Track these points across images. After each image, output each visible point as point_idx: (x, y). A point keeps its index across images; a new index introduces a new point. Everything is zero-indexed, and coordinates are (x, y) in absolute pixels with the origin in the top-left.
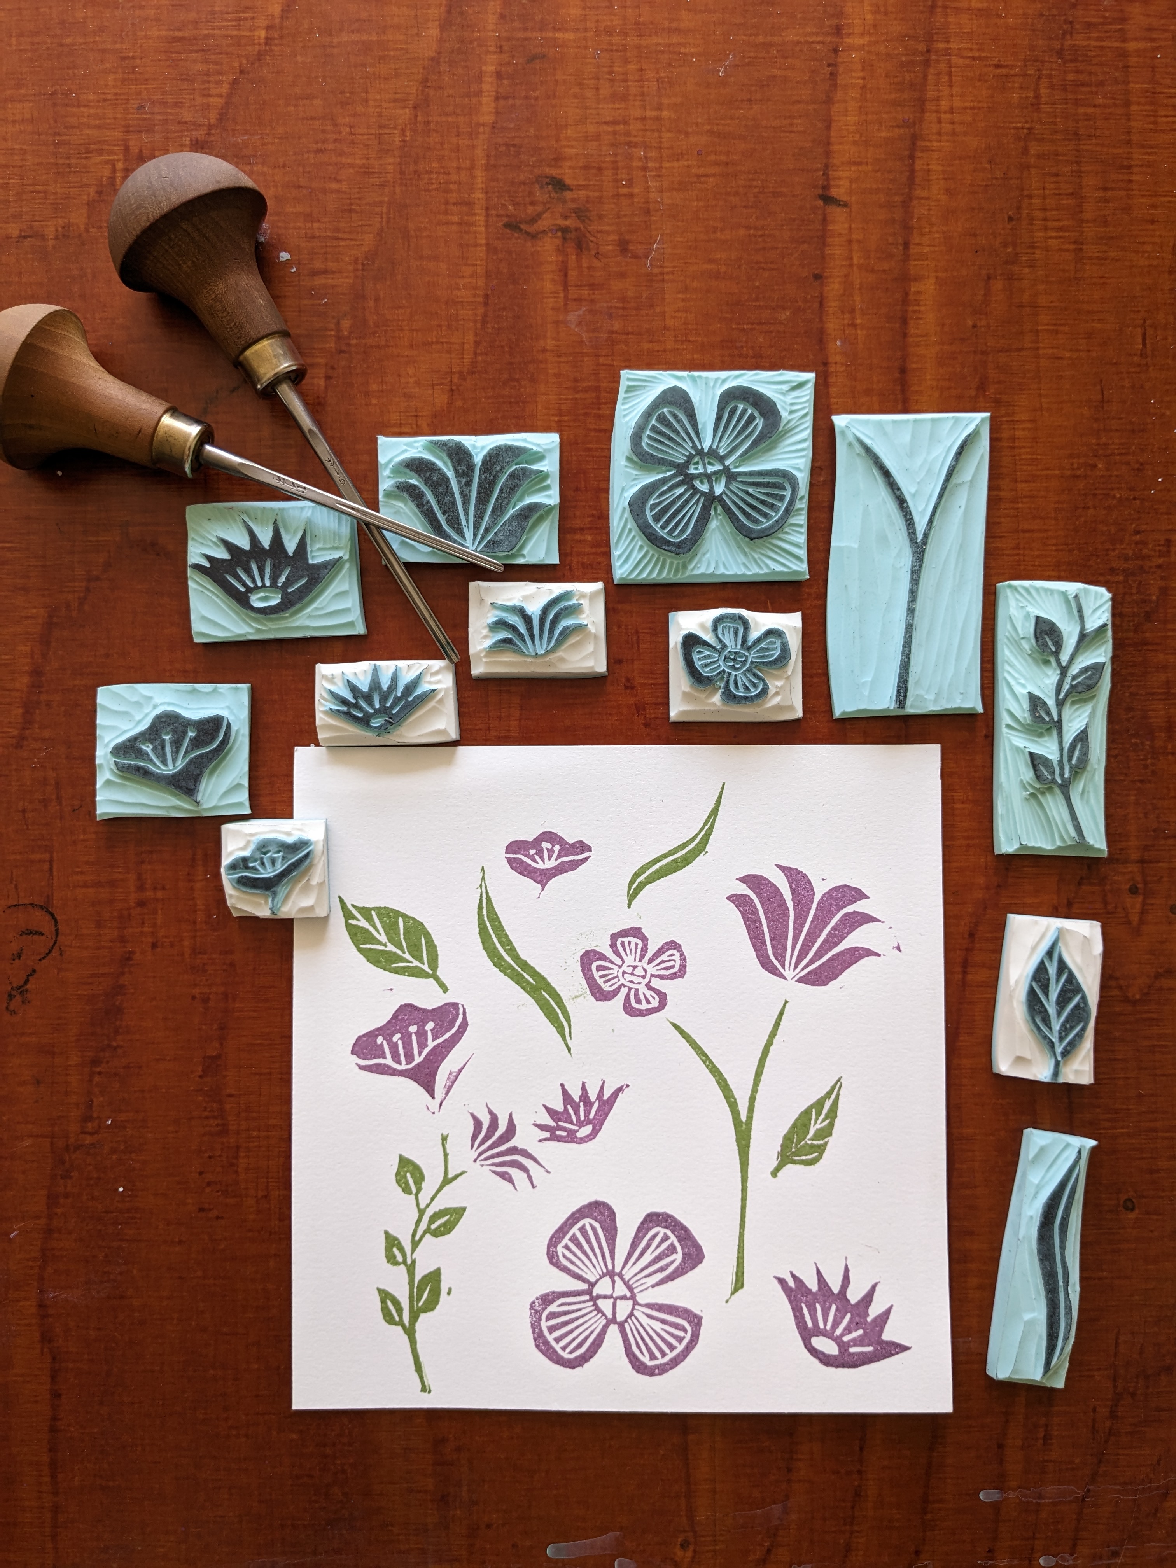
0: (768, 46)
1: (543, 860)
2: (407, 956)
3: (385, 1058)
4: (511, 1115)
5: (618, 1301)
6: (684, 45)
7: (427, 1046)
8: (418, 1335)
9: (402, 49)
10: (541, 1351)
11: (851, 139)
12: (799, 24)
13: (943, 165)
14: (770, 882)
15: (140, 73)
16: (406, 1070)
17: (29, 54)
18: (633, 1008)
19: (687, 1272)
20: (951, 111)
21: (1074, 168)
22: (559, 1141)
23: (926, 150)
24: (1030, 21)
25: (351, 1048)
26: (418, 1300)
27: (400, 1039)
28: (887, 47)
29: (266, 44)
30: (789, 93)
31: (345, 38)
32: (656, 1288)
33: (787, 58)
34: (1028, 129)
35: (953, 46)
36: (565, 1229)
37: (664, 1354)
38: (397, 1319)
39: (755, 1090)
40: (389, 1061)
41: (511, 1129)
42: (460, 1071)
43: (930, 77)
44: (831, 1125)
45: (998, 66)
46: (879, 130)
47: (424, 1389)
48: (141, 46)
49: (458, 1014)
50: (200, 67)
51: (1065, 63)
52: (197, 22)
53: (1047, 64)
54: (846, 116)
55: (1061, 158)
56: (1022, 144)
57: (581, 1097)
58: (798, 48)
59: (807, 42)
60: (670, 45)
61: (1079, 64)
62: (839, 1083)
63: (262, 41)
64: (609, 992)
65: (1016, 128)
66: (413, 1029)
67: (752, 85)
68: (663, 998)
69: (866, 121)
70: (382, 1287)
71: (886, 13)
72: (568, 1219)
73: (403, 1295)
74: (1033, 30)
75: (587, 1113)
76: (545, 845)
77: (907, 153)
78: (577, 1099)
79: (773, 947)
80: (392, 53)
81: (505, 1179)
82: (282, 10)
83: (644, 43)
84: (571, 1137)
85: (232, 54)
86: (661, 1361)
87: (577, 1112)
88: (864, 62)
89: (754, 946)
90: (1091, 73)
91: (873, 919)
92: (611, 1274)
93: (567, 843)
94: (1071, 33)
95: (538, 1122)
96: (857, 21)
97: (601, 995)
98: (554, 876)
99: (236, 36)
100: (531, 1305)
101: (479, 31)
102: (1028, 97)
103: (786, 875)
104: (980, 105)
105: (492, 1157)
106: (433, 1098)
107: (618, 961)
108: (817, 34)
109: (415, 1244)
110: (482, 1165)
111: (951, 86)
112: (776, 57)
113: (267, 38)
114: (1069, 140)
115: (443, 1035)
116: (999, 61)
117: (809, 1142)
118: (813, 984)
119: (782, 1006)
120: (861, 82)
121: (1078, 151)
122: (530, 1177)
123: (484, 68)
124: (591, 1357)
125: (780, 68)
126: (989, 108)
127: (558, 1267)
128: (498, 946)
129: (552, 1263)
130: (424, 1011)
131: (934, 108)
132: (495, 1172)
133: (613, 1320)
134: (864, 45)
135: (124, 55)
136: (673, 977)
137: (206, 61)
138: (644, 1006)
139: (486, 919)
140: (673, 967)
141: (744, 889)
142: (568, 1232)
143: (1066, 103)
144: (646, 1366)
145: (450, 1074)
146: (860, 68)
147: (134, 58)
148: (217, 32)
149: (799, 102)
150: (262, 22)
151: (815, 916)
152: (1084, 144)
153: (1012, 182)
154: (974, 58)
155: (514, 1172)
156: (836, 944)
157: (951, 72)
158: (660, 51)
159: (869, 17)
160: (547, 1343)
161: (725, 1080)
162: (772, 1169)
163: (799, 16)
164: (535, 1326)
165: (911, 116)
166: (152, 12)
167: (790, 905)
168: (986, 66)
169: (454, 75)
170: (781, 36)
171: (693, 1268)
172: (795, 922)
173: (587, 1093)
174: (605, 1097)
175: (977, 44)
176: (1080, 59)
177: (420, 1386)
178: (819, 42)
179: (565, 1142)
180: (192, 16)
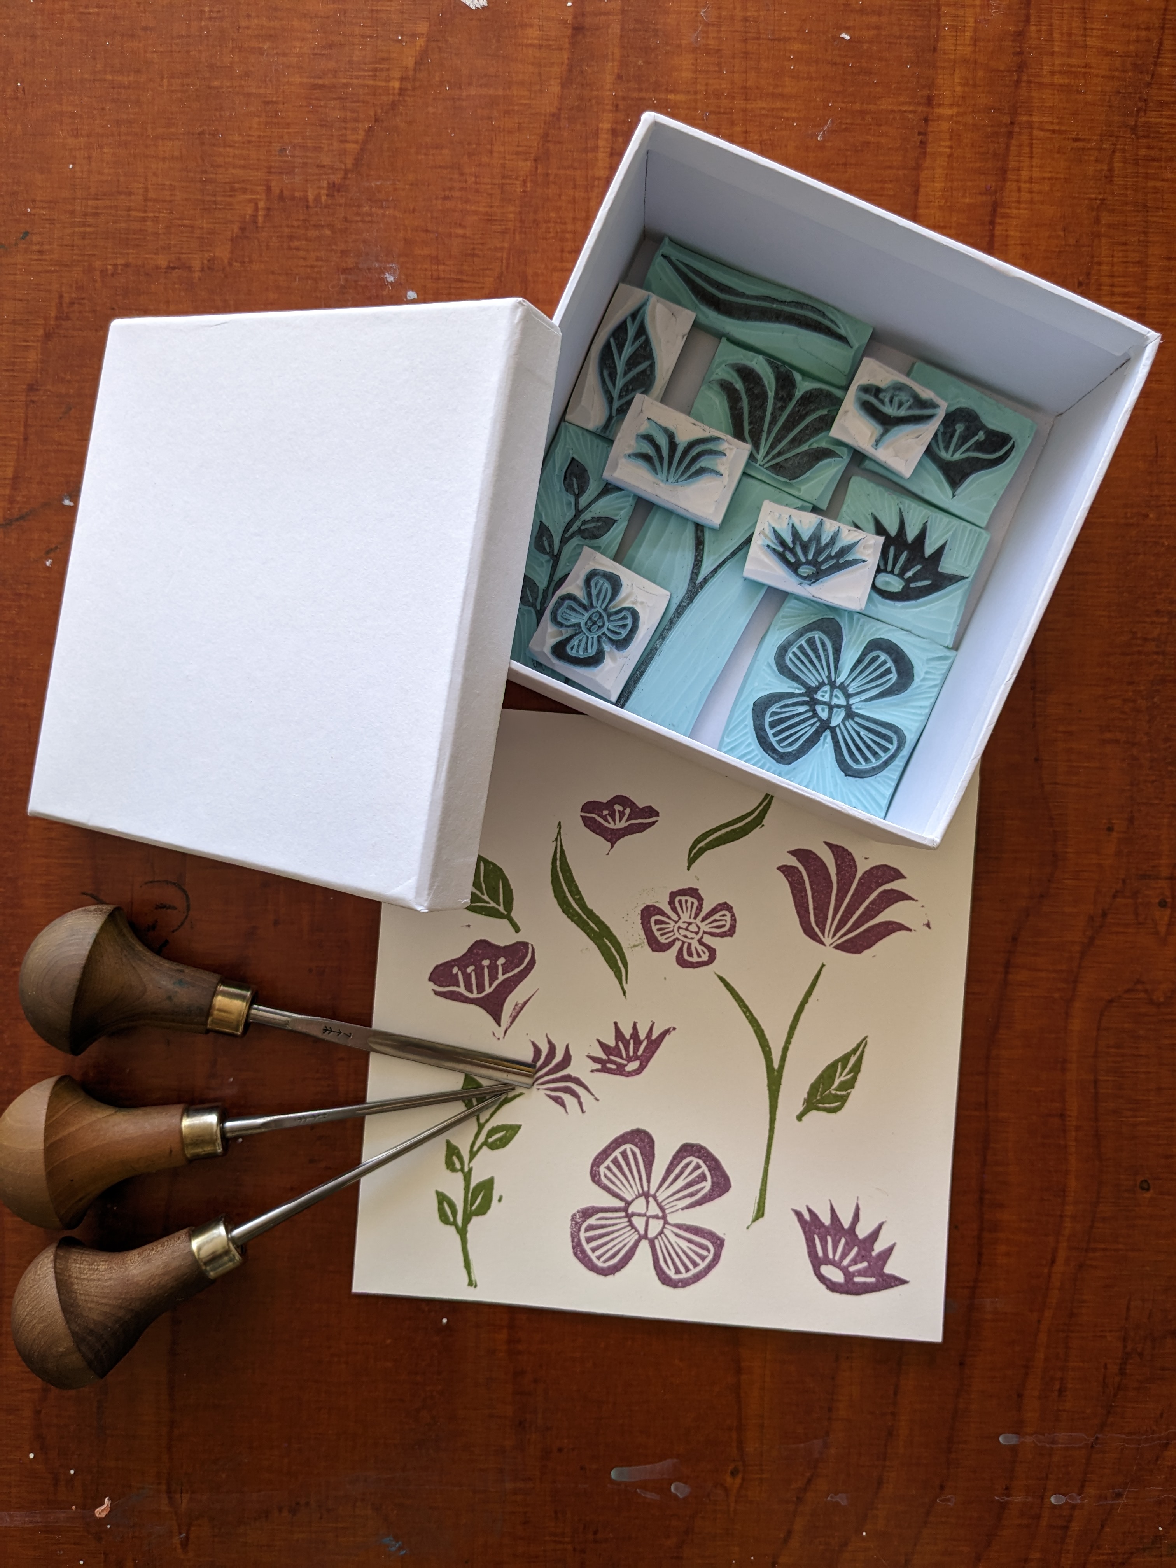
0: (863, 113)
1: (614, 821)
2: (486, 897)
3: (459, 986)
4: (567, 1046)
5: (651, 1220)
6: (786, 110)
7: (497, 978)
8: (469, 1235)
9: (526, 104)
10: (578, 1258)
11: (937, 204)
12: (894, 94)
13: (1021, 232)
14: (818, 857)
15: (282, 118)
16: (477, 999)
17: (179, 95)
18: (684, 960)
19: (714, 1199)
20: (1031, 181)
21: (1141, 238)
22: (609, 1073)
23: (1005, 216)
24: (1107, 98)
25: (428, 975)
26: (472, 1205)
27: (473, 970)
28: (974, 118)
29: (400, 95)
30: (881, 158)
31: (473, 92)
32: (686, 1211)
33: (881, 125)
34: (1101, 200)
35: (1035, 119)
36: (609, 1152)
37: (687, 1270)
38: (452, 1219)
39: (788, 1042)
40: (462, 990)
41: (567, 1060)
42: (525, 1003)
43: (1012, 148)
44: (855, 1079)
45: (1076, 140)
46: (964, 196)
47: (471, 1283)
48: (283, 92)
49: (527, 953)
50: (338, 115)
51: (1138, 138)
52: (336, 72)
53: (1121, 139)
54: (933, 182)
55: (1130, 228)
56: (1094, 213)
57: (631, 1035)
58: (891, 117)
59: (900, 111)
60: (773, 109)
61: (1150, 140)
62: (864, 1042)
63: (397, 91)
64: (664, 944)
65: (1090, 199)
66: (486, 963)
67: (847, 150)
68: (712, 953)
69: (951, 188)
70: (440, 1190)
71: (975, 86)
72: (612, 1143)
73: (457, 1196)
74: (1110, 107)
75: (636, 1050)
76: (618, 808)
77: (987, 219)
78: (628, 1037)
79: (815, 915)
80: (516, 108)
81: (558, 1103)
82: (416, 63)
83: (749, 106)
84: (620, 1071)
85: (368, 102)
86: (684, 1275)
87: (627, 1049)
88: (952, 132)
89: (798, 913)
90: (1161, 149)
91: (908, 898)
92: (646, 1195)
93: (637, 807)
94: (1145, 111)
95: (592, 1055)
96: (947, 92)
97: (657, 946)
98: (624, 836)
99: (372, 86)
100: (572, 1216)
101: (597, 90)
102: (1102, 170)
103: (833, 852)
104: (1058, 176)
105: (548, 1082)
106: (500, 1025)
107: (675, 917)
108: (910, 104)
109: (473, 1155)
110: (538, 1089)
111: (1031, 157)
112: (871, 125)
113: (400, 89)
114: (1138, 211)
115: (513, 970)
116: (1077, 134)
117: (833, 1092)
118: (848, 951)
119: (818, 968)
120: (948, 150)
121: (1146, 222)
122: (580, 1104)
123: (601, 125)
124: (623, 1267)
125: (874, 135)
126: (1065, 178)
127: (599, 1185)
128: (568, 894)
129: (594, 1181)
130: (497, 947)
131: (1015, 177)
132: (550, 1096)
133: (645, 1236)
134: (952, 116)
135: (267, 99)
136: (723, 935)
137: (344, 108)
138: (695, 959)
139: (558, 869)
140: (723, 926)
141: (793, 862)
142: (610, 1154)
143: (1137, 177)
144: (670, 1279)
145: (516, 1005)
146: (948, 137)
147: (276, 103)
148: (355, 81)
149: (891, 167)
150: (397, 74)
151: (856, 890)
152: (1152, 216)
153: (1084, 249)
154: (1054, 131)
155: (566, 1097)
156: (873, 918)
157: (1032, 143)
158: (764, 115)
159: (958, 89)
160: (583, 1251)
161: (762, 1031)
162: (798, 1113)
163: (893, 86)
164: (575, 1236)
165: (994, 184)
166: (294, 60)
167: (834, 878)
168: (1065, 139)
169: (572, 131)
170: (876, 104)
171: (720, 1195)
172: (837, 895)
173: (637, 1032)
174: (654, 1037)
175: (1058, 118)
176: (1152, 135)
177: (467, 1280)
178: (910, 112)
179: (614, 1074)
180: (332, 65)
